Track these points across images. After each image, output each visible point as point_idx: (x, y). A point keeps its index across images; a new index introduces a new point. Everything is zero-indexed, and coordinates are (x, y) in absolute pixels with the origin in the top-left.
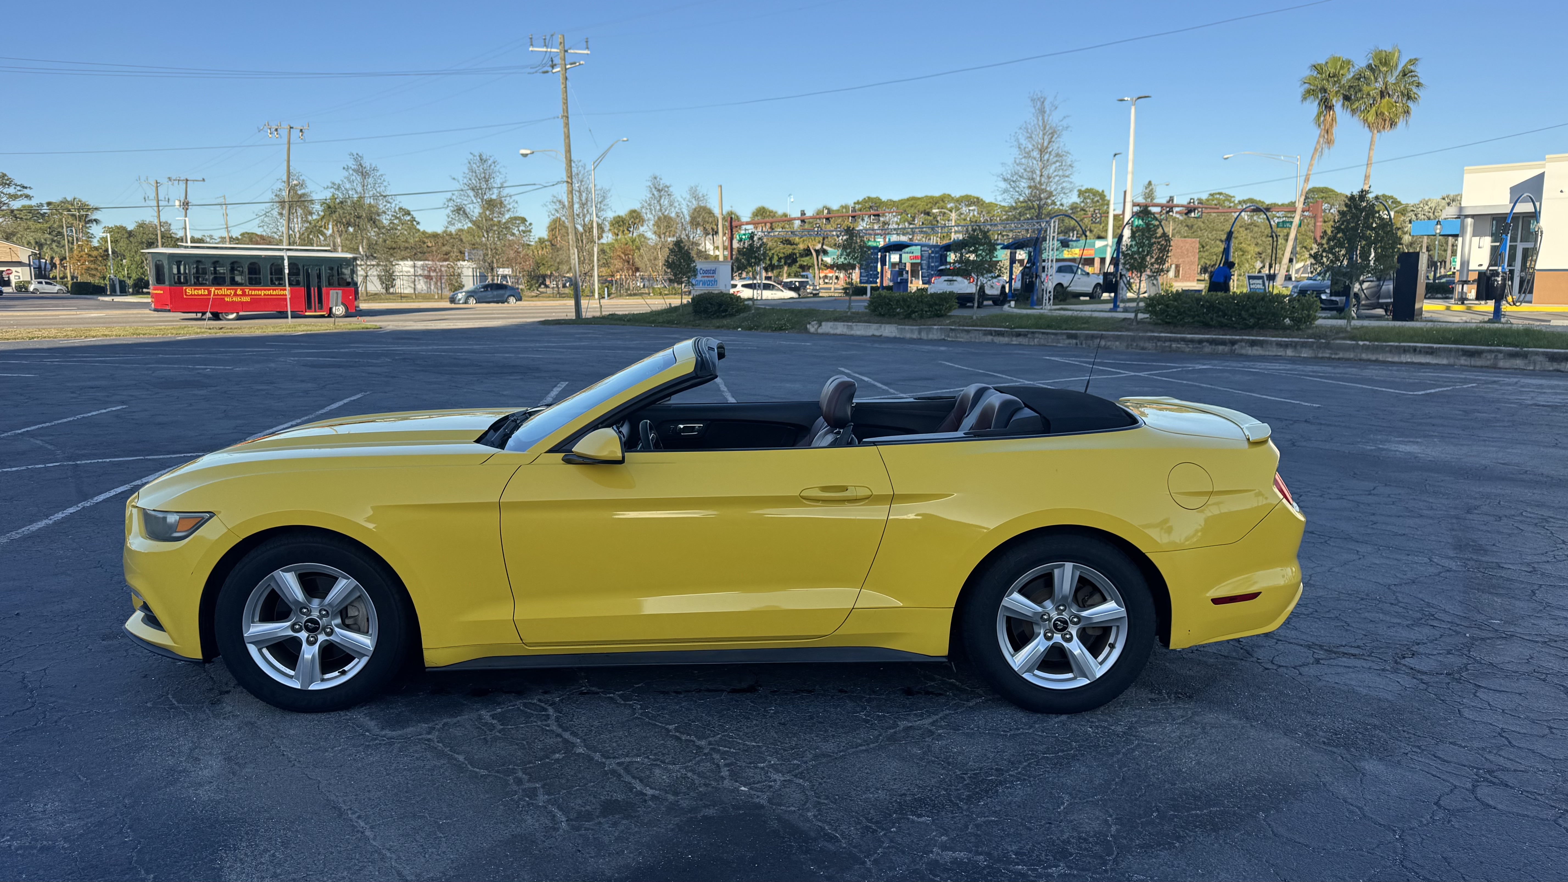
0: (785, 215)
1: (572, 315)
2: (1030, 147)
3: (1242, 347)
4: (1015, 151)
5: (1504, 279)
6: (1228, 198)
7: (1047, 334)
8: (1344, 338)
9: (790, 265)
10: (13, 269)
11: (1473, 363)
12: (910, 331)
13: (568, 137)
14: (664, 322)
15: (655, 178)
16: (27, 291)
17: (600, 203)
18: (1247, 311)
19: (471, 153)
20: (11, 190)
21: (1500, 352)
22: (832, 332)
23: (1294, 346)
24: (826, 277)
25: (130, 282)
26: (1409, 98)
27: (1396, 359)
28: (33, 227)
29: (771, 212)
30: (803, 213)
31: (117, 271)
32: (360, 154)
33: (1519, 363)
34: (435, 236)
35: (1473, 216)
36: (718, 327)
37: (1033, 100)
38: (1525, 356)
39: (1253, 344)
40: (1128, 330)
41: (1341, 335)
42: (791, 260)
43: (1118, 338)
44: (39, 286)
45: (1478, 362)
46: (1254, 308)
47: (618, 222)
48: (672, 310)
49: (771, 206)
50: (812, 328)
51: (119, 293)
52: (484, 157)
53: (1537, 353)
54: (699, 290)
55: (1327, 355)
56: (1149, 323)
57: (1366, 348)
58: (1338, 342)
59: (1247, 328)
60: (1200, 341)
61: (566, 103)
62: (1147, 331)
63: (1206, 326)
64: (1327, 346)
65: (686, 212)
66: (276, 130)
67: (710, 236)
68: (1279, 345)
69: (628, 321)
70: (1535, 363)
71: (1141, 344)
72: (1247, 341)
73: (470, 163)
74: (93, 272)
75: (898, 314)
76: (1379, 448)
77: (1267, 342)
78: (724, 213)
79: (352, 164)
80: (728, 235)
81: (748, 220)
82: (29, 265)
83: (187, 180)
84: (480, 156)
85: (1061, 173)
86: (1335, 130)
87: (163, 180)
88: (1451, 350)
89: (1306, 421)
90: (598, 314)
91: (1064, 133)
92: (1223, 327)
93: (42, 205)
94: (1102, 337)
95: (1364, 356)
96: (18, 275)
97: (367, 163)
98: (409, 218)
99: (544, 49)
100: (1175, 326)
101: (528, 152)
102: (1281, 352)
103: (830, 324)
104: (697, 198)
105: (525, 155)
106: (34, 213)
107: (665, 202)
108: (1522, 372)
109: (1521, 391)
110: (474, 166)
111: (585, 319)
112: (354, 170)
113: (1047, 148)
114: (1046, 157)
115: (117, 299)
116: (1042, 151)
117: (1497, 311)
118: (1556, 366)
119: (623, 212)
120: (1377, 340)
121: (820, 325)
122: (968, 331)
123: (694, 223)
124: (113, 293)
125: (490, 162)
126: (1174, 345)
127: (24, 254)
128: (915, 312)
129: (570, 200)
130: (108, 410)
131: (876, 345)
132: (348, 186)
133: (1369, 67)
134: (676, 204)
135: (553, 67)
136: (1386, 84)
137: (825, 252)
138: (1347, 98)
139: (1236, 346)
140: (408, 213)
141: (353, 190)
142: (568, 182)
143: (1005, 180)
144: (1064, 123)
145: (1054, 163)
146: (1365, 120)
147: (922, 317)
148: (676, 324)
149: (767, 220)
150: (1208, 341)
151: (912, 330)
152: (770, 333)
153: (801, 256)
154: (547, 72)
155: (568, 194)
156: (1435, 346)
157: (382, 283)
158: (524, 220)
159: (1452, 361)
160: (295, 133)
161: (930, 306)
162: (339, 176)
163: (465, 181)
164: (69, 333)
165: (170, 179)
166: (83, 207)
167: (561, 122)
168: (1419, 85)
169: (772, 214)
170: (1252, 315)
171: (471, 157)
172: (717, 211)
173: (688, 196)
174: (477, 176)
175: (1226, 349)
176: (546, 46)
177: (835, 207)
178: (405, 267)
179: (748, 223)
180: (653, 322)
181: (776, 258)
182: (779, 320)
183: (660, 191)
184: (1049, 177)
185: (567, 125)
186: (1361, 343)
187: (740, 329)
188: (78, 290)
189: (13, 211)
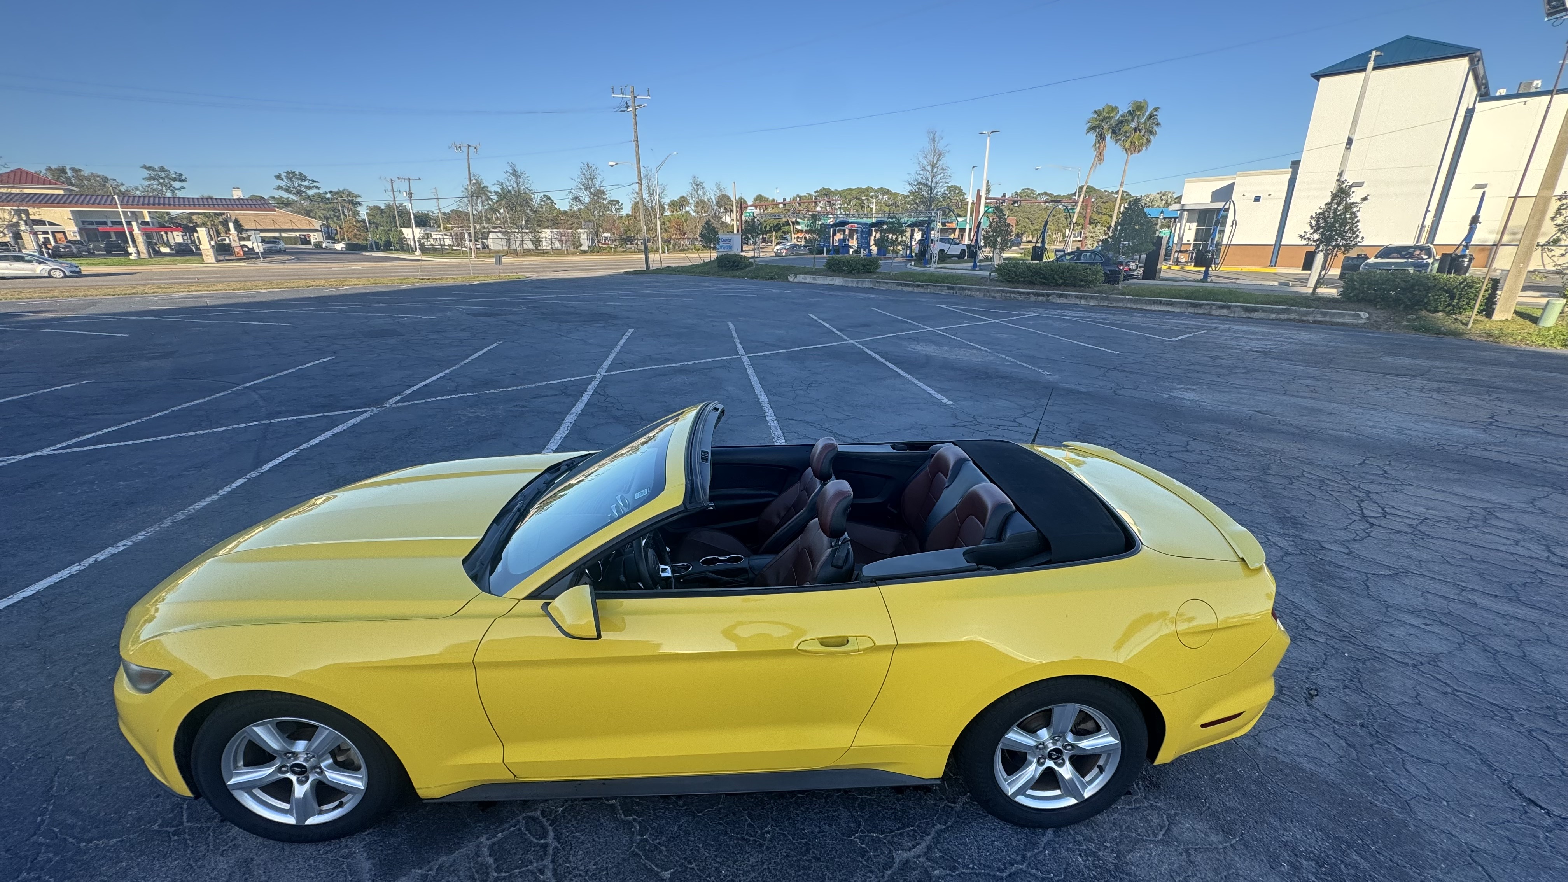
0: (774, 200)
1: (644, 267)
2: (926, 163)
3: (1054, 298)
4: (917, 166)
5: (1213, 255)
6: (1033, 191)
7: (935, 286)
8: (1116, 294)
9: (777, 232)
10: (311, 234)
11: (1196, 311)
12: (851, 282)
13: (638, 154)
14: (700, 273)
15: (695, 177)
16: (321, 248)
17: (661, 193)
18: (1058, 275)
19: (583, 162)
20: (306, 183)
21: (1214, 305)
22: (803, 281)
23: (1086, 298)
24: (798, 237)
25: (382, 243)
26: (1151, 133)
27: (1148, 308)
28: (322, 207)
29: (765, 198)
30: (785, 200)
31: (373, 236)
33: (1225, 312)
34: (565, 213)
35: (1188, 210)
36: (733, 277)
37: (928, 133)
38: (1229, 308)
39: (1061, 296)
40: (984, 285)
41: (1115, 292)
42: (777, 228)
43: (979, 290)
44: (328, 245)
45: (1200, 311)
46: (1063, 273)
47: (673, 204)
48: (705, 264)
49: (765, 195)
50: (791, 278)
51: (375, 249)
52: (590, 165)
53: (1237, 306)
54: (722, 252)
55: (1106, 304)
56: (997, 281)
57: (1130, 301)
58: (1113, 296)
59: (1058, 286)
60: (1029, 294)
61: (636, 132)
62: (996, 286)
63: (1032, 284)
64: (1107, 298)
65: (713, 199)
66: (460, 147)
67: (729, 213)
68: (1077, 297)
70: (1235, 312)
71: (993, 294)
72: (1057, 294)
73: (581, 169)
74: (358, 237)
75: (844, 270)
76: (1172, 396)
77: (1069, 295)
78: (737, 198)
79: (509, 170)
80: (739, 213)
81: (752, 203)
82: (321, 231)
83: (409, 179)
84: (588, 164)
85: (943, 180)
86: (1104, 153)
88: (1183, 303)
89: (1115, 369)
90: (660, 266)
91: (946, 154)
92: (1043, 284)
93: (326, 193)
94: (969, 289)
95: (1129, 305)
96: (315, 237)
97: (518, 169)
98: (549, 201)
99: (621, 96)
100: (1013, 283)
101: (614, 163)
102: (1078, 302)
103: (802, 276)
104: (720, 190)
105: (612, 166)
106: (322, 198)
107: (701, 192)
108: (1226, 318)
109: (1236, 337)
110: (584, 170)
111: (651, 270)
112: (511, 173)
113: (936, 164)
114: (935, 170)
115: (374, 254)
116: (933, 166)
117: (1206, 274)
118: (1247, 314)
119: (676, 198)
120: (1137, 296)
121: (796, 277)
122: (887, 283)
123: (719, 205)
124: (372, 250)
125: (593, 168)
126: (1012, 296)
127: (317, 224)
128: (854, 270)
129: (642, 192)
130: (321, 361)
131: (831, 293)
132: (508, 183)
133: (1129, 112)
134: (707, 194)
135: (628, 107)
136: (1139, 123)
137: (798, 223)
138: (1114, 132)
139: (1050, 297)
140: (549, 198)
141: (511, 184)
142: (639, 182)
143: (910, 184)
144: (947, 149)
145: (941, 174)
146: (1124, 147)
147: (858, 273)
148: (708, 274)
149: (763, 203)
150: (1033, 293)
151: (853, 281)
152: (765, 281)
153: (784, 225)
154: (624, 111)
156: (1173, 300)
157: (533, 244)
158: (618, 202)
159: (1183, 310)
160: (472, 149)
161: (864, 266)
162: (502, 177)
163: (579, 180)
164: (333, 283)
165: (399, 178)
166: (350, 194)
167: (634, 144)
168: (1158, 124)
169: (766, 199)
170: (1061, 278)
171: (583, 164)
172: (733, 199)
173: (715, 189)
174: (586, 177)
175: (1044, 299)
176: (622, 93)
177: (803, 194)
178: (546, 234)
179: (751, 206)
180: (694, 272)
181: (768, 227)
182: (771, 273)
183: (698, 185)
184: (936, 183)
185: (637, 146)
186: (1128, 297)
187: (746, 279)
188: (353, 248)
189: (309, 197)
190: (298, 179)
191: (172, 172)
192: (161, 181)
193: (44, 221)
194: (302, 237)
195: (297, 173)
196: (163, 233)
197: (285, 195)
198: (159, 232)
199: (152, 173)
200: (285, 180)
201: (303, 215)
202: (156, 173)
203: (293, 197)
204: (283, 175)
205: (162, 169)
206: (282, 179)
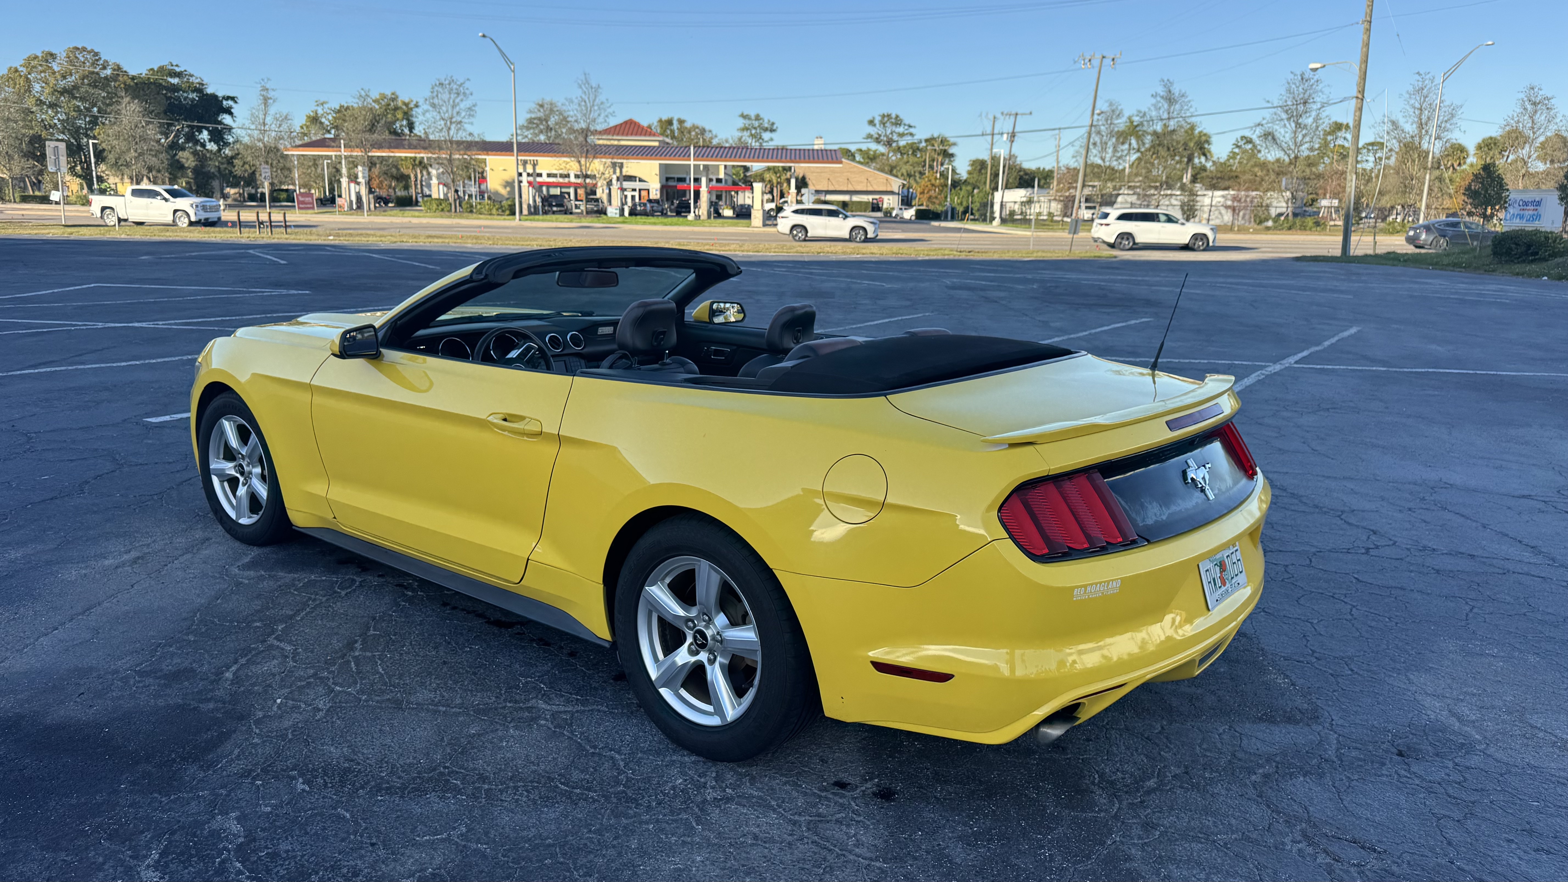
1: (1338, 252)
15: (1533, 89)
16: (891, 216)
17: (1446, 121)
19: (1292, 73)
20: (901, 130)
28: (910, 161)
31: (956, 201)
32: (1171, 80)
36: (1518, 274)
48: (1469, 250)
51: (949, 219)
52: (1306, 76)
54: (1511, 226)
66: (1089, 60)
69: (1405, 261)
73: (1289, 83)
74: (936, 202)
79: (1161, 91)
82: (898, 194)
83: (1019, 113)
87: (998, 115)
90: (1371, 252)
93: (921, 141)
97: (1176, 90)
98: (1250, 146)
101: (1318, 65)
106: (915, 149)
110: (1294, 86)
111: (1353, 257)
112: (1162, 97)
115: (947, 224)
124: (946, 219)
125: (1312, 81)
127: (896, 184)
129: (1357, 118)
132: (1154, 114)
142: (1357, 98)
148: (1464, 267)
155: (1355, 112)
160: (1107, 63)
162: (1146, 104)
163: (1279, 102)
165: (1002, 113)
166: (943, 141)
171: (1292, 76)
174: (1294, 98)
178: (1209, 196)
180: (1437, 264)
185: (1368, 30)
187: (1545, 278)
188: (924, 216)
189: (899, 148)
190: (893, 124)
191: (766, 121)
192: (753, 132)
193: (635, 177)
194: (875, 201)
195: (894, 116)
196: (733, 193)
197: (873, 146)
198: (730, 191)
199: (747, 122)
200: (878, 126)
201: (886, 173)
202: (750, 122)
203: (882, 149)
204: (877, 121)
205: (758, 118)
206: (875, 125)
